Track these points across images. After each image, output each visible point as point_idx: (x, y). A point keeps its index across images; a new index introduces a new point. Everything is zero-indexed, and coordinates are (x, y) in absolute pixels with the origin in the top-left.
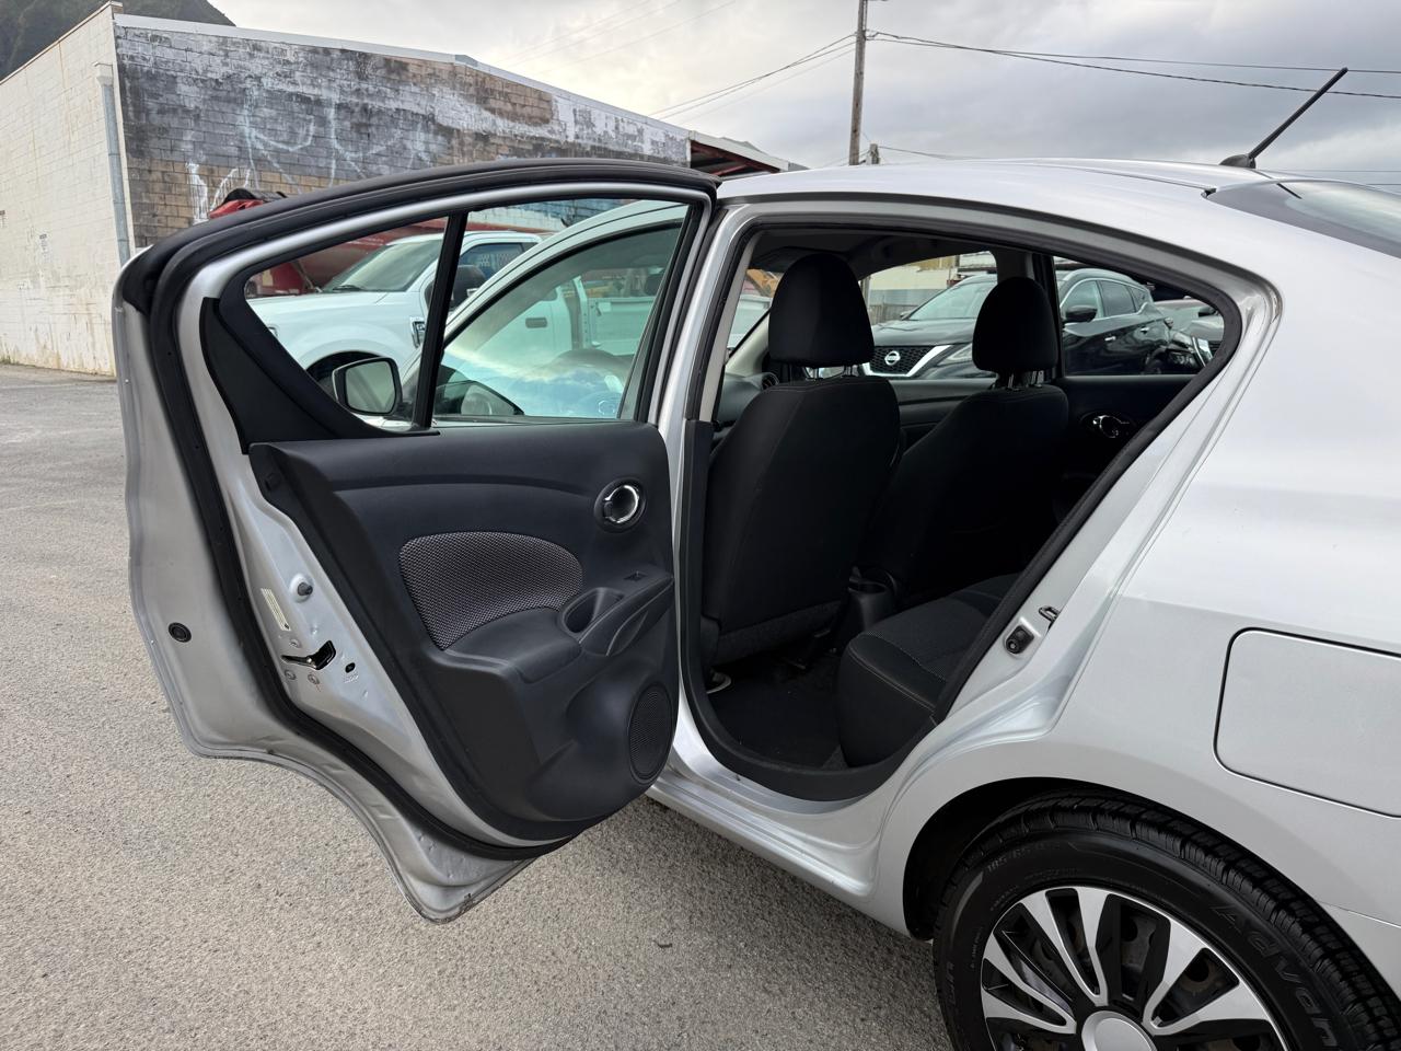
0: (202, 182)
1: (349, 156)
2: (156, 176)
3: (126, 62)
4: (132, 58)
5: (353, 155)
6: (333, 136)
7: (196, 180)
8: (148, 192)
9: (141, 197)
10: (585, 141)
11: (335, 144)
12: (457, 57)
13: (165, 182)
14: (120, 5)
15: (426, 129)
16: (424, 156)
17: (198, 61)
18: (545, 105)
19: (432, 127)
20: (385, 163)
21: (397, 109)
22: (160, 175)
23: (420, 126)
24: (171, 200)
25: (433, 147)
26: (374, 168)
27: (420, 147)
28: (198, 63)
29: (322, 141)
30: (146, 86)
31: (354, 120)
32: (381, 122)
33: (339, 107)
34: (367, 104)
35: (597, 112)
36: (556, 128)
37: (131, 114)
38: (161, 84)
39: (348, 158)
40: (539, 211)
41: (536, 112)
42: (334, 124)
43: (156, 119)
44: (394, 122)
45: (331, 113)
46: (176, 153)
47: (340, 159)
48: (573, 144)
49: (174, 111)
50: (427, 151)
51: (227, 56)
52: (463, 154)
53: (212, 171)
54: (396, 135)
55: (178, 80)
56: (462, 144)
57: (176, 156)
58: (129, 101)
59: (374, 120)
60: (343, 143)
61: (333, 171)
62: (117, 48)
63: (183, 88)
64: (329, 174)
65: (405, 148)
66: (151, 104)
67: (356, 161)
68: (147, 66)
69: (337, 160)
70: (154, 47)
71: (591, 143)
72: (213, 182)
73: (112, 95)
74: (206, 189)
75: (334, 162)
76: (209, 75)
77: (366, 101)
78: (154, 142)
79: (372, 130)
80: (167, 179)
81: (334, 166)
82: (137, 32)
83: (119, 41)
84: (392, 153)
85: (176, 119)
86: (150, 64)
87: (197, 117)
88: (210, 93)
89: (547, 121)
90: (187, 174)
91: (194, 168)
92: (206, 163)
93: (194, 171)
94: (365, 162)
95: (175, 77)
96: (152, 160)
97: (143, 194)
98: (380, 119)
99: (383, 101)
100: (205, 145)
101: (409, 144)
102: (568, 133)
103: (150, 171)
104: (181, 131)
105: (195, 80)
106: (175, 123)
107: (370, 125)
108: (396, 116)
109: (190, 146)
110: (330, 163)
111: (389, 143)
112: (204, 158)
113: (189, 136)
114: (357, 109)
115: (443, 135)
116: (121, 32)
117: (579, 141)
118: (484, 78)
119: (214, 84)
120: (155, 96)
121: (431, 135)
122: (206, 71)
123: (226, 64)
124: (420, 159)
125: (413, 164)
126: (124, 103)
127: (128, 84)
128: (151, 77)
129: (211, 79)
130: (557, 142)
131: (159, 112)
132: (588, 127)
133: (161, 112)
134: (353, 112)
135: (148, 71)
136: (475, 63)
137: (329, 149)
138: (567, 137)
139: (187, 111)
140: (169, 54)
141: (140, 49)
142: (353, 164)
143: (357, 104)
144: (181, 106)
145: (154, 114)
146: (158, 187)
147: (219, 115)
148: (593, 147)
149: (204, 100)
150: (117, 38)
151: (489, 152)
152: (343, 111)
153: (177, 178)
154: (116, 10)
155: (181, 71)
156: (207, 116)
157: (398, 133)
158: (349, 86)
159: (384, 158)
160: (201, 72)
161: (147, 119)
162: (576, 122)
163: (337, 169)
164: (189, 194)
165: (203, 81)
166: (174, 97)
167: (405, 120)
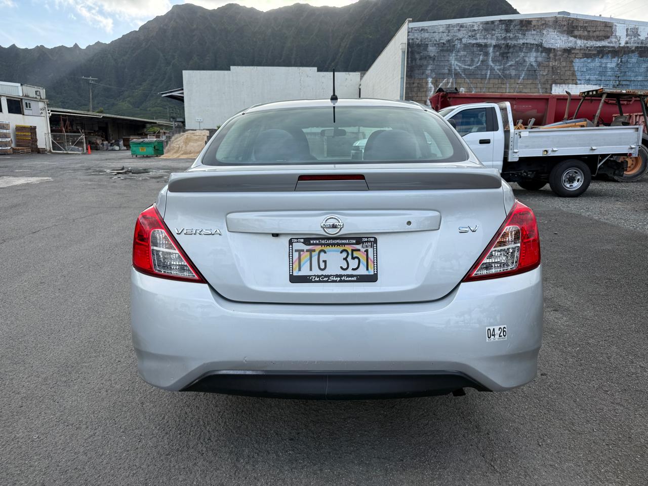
0: (432, 86)
1: (496, 68)
2: (415, 85)
3: (411, 41)
4: (413, 39)
5: (499, 67)
6: (490, 60)
7: (430, 85)
8: (411, 92)
9: (409, 94)
10: (632, 45)
11: (491, 63)
12: (559, 13)
13: (418, 87)
14: (411, 19)
15: (537, 51)
16: (534, 64)
17: (437, 36)
18: (608, 29)
19: (540, 49)
20: (513, 69)
21: (523, 43)
22: (417, 84)
23: (534, 50)
24: (419, 94)
25: (540, 59)
26: (508, 72)
27: (532, 59)
28: (437, 37)
29: (485, 62)
30: (416, 50)
31: (501, 51)
32: (514, 51)
33: (495, 46)
34: (508, 43)
35: (642, 27)
36: (614, 40)
37: (409, 61)
38: (422, 48)
39: (496, 69)
40: (595, 85)
41: (602, 34)
42: (491, 55)
43: (418, 62)
44: (521, 49)
45: (491, 50)
46: (424, 75)
47: (492, 69)
48: (623, 47)
49: (426, 58)
50: (536, 61)
51: (449, 32)
52: (555, 61)
53: (437, 81)
54: (521, 56)
55: (429, 45)
56: (555, 55)
57: (424, 76)
58: (410, 56)
59: (511, 50)
60: (495, 62)
61: (488, 76)
62: (408, 36)
63: (430, 48)
64: (486, 77)
65: (524, 61)
66: (417, 56)
67: (499, 70)
68: (418, 41)
69: (491, 70)
70: (421, 34)
71: (636, 45)
72: (437, 85)
73: (405, 55)
74: (433, 88)
75: (489, 71)
76: (441, 41)
77: (508, 42)
78: (417, 72)
79: (510, 55)
80: (419, 86)
81: (489, 73)
82: (416, 29)
83: (409, 33)
84: (518, 64)
85: (426, 62)
86: (419, 41)
87: (434, 59)
88: (440, 48)
89: (608, 37)
90: (427, 83)
91: (430, 80)
92: (435, 78)
93: (430, 81)
94: (504, 69)
95: (427, 44)
96: (415, 79)
97: (410, 93)
98: (513, 49)
99: (517, 41)
100: (436, 71)
101: (527, 59)
102: (621, 42)
103: (413, 83)
104: (427, 66)
105: (435, 44)
106: (425, 63)
107: (509, 53)
108: (522, 47)
109: (430, 72)
110: (487, 72)
111: (517, 60)
112: (434, 76)
113: (430, 68)
114: (503, 46)
115: (545, 53)
116: (410, 30)
117: (628, 45)
118: (573, 21)
119: (442, 45)
120: (419, 53)
121: (539, 53)
122: (440, 40)
123: (448, 36)
124: (532, 65)
125: (528, 68)
126: (408, 58)
127: (410, 50)
128: (419, 46)
129: (442, 43)
130: (614, 47)
131: (420, 60)
132: (635, 37)
133: (421, 59)
134: (501, 47)
135: (418, 44)
136: (569, 14)
137: (488, 66)
138: (620, 44)
139: (430, 57)
140: (426, 35)
141: (416, 35)
142: (498, 71)
143: (504, 44)
144: (428, 56)
145: (418, 60)
146: (415, 89)
147: (443, 57)
148: (637, 47)
149: (438, 52)
150: (408, 32)
151: (570, 58)
152: (496, 48)
153: (422, 85)
154: (410, 22)
155: (430, 41)
156: (438, 58)
157: (522, 54)
158: (501, 36)
159: (513, 67)
160: (438, 40)
161: (415, 63)
162: (627, 35)
163: (490, 74)
164: (426, 91)
165: (438, 44)
166: (426, 52)
167: (526, 48)
